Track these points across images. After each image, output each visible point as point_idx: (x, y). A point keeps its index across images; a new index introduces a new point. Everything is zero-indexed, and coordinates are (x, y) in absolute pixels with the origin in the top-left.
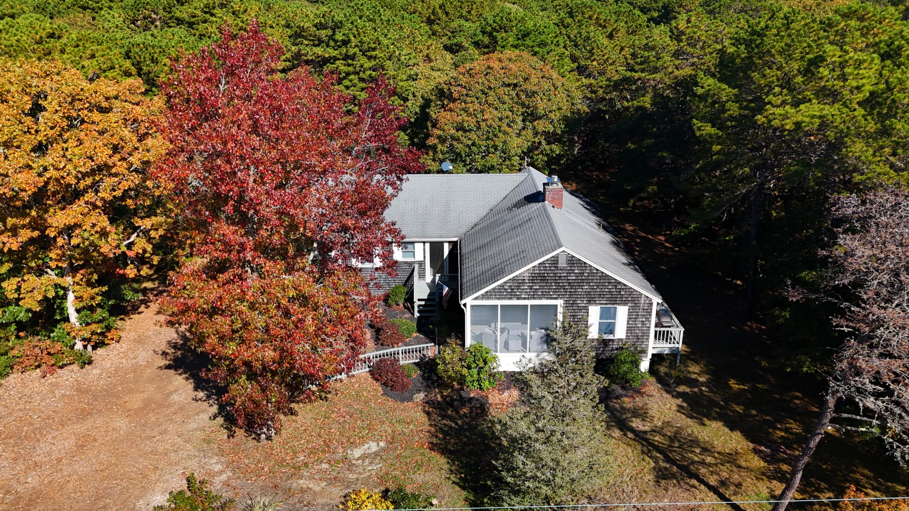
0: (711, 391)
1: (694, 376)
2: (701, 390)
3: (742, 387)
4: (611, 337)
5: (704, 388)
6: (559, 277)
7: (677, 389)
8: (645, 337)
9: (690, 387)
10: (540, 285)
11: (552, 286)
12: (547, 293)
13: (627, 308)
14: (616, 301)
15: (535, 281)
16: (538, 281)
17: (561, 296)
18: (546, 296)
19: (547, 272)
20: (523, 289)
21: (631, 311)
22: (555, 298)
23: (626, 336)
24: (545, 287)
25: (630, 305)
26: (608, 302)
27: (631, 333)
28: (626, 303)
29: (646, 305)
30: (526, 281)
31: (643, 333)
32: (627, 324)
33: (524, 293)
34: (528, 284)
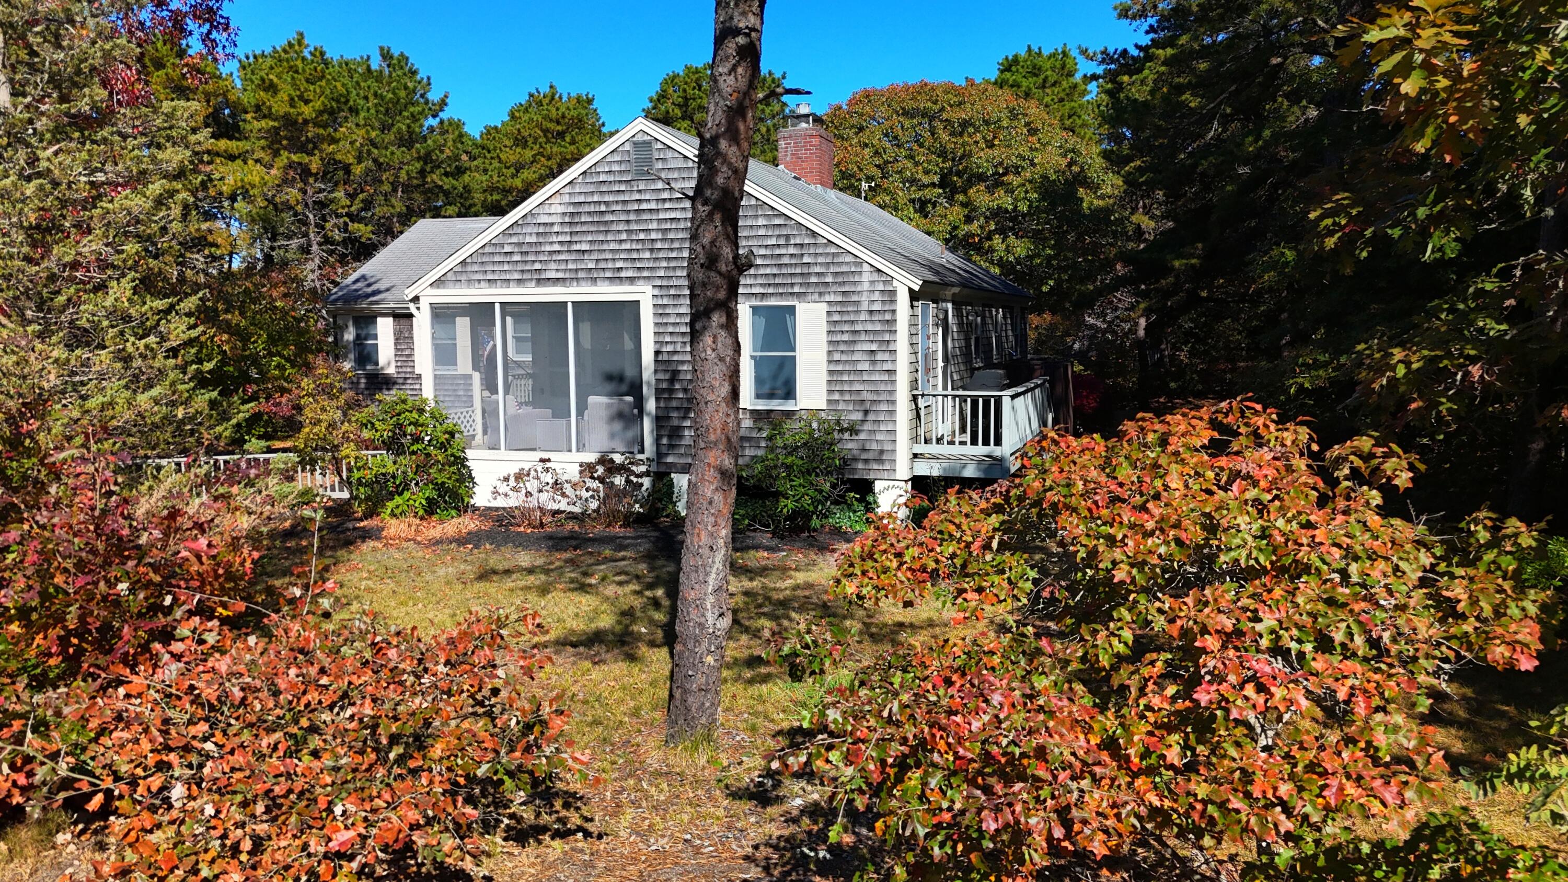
4: (789, 406)
8: (884, 407)
10: (590, 238)
11: (621, 241)
12: (610, 265)
13: (824, 307)
14: (792, 285)
15: (578, 228)
16: (585, 228)
17: (646, 274)
18: (609, 274)
19: (607, 198)
20: (551, 253)
21: (836, 318)
22: (631, 280)
23: (829, 402)
24: (605, 247)
25: (832, 298)
26: (770, 290)
27: (841, 392)
28: (820, 294)
29: (876, 296)
30: (556, 228)
31: (877, 392)
32: (830, 362)
33: (553, 266)
34: (561, 238)
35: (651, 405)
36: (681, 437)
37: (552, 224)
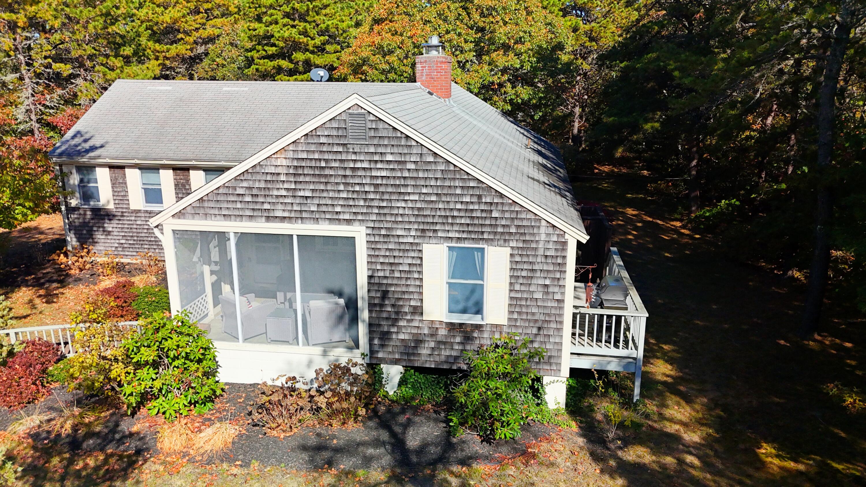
0: (707, 466)
1: (672, 428)
2: (681, 462)
3: (790, 465)
4: (476, 320)
5: (690, 459)
6: (354, 169)
7: (620, 453)
8: (553, 325)
9: (654, 452)
10: (312, 187)
11: (339, 191)
12: (330, 209)
13: (508, 251)
14: (483, 233)
15: (301, 179)
16: (307, 179)
17: (360, 217)
18: (328, 216)
19: (326, 156)
20: (277, 196)
21: (518, 259)
22: (348, 222)
23: (509, 319)
24: (325, 194)
25: (513, 244)
26: (465, 236)
27: (519, 313)
28: (505, 240)
29: (551, 246)
30: (283, 178)
31: (549, 315)
32: (511, 291)
33: (280, 207)
34: (286, 186)
35: (365, 315)
36: (390, 339)
37: (278, 174)
